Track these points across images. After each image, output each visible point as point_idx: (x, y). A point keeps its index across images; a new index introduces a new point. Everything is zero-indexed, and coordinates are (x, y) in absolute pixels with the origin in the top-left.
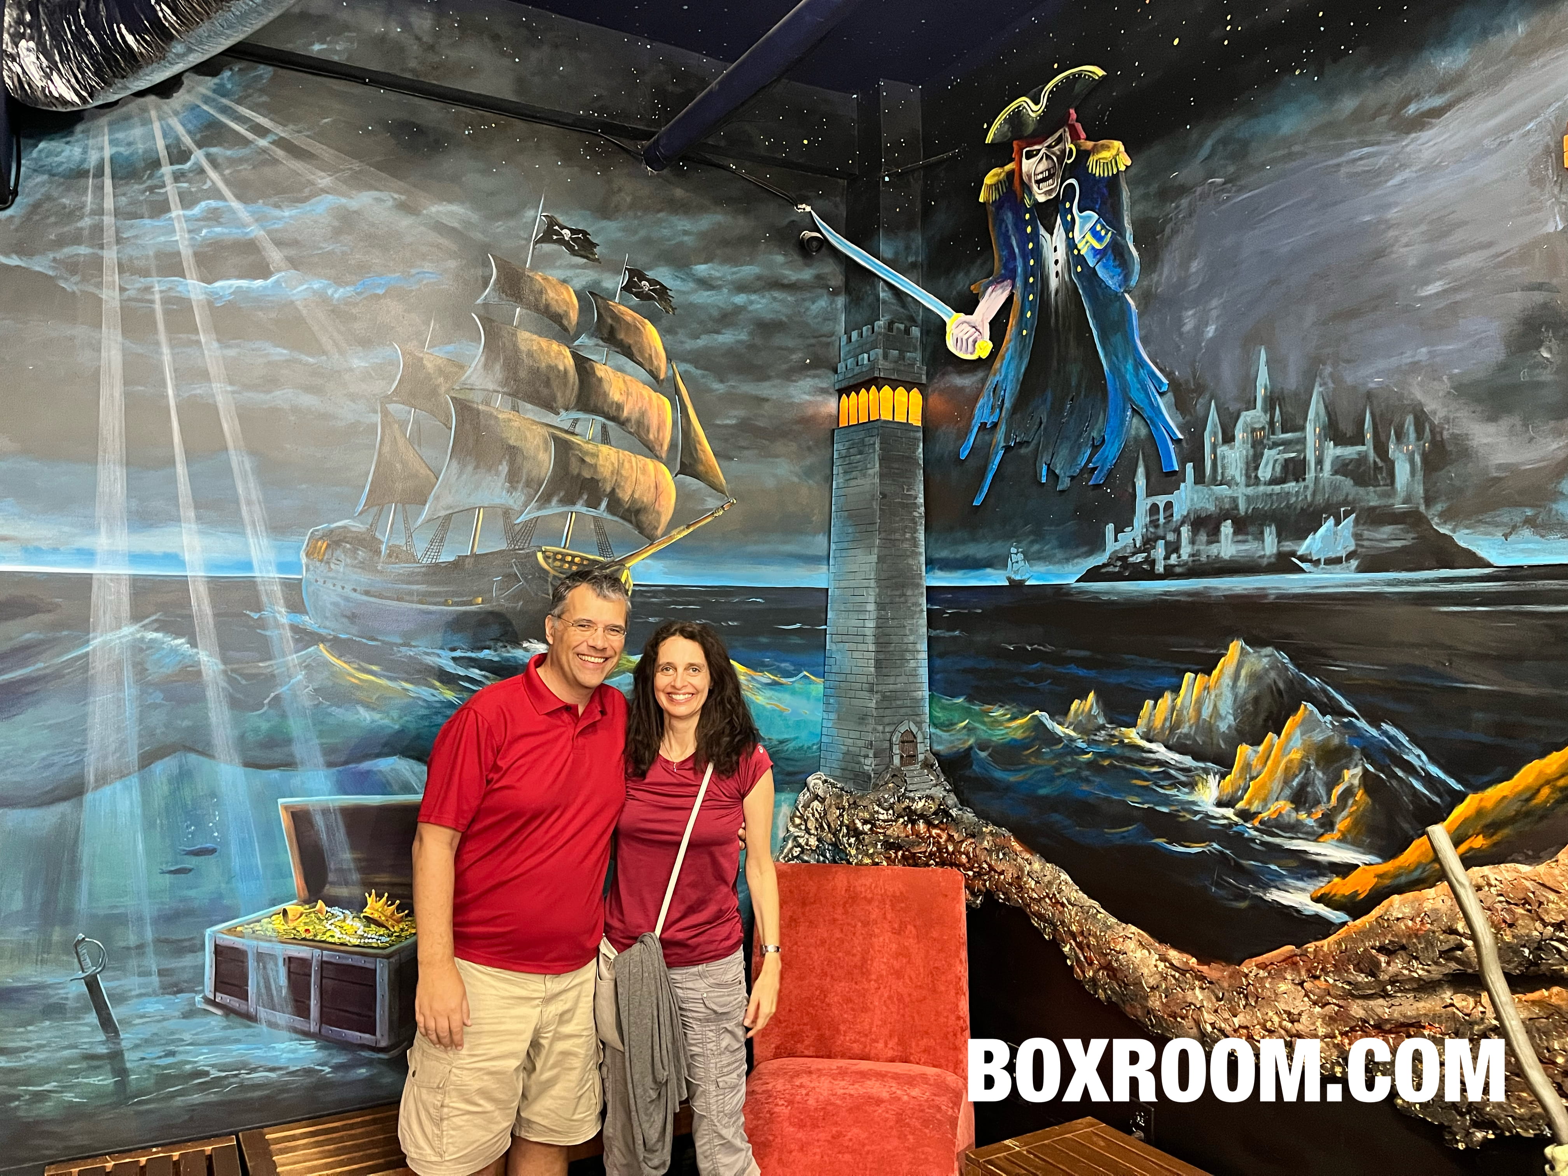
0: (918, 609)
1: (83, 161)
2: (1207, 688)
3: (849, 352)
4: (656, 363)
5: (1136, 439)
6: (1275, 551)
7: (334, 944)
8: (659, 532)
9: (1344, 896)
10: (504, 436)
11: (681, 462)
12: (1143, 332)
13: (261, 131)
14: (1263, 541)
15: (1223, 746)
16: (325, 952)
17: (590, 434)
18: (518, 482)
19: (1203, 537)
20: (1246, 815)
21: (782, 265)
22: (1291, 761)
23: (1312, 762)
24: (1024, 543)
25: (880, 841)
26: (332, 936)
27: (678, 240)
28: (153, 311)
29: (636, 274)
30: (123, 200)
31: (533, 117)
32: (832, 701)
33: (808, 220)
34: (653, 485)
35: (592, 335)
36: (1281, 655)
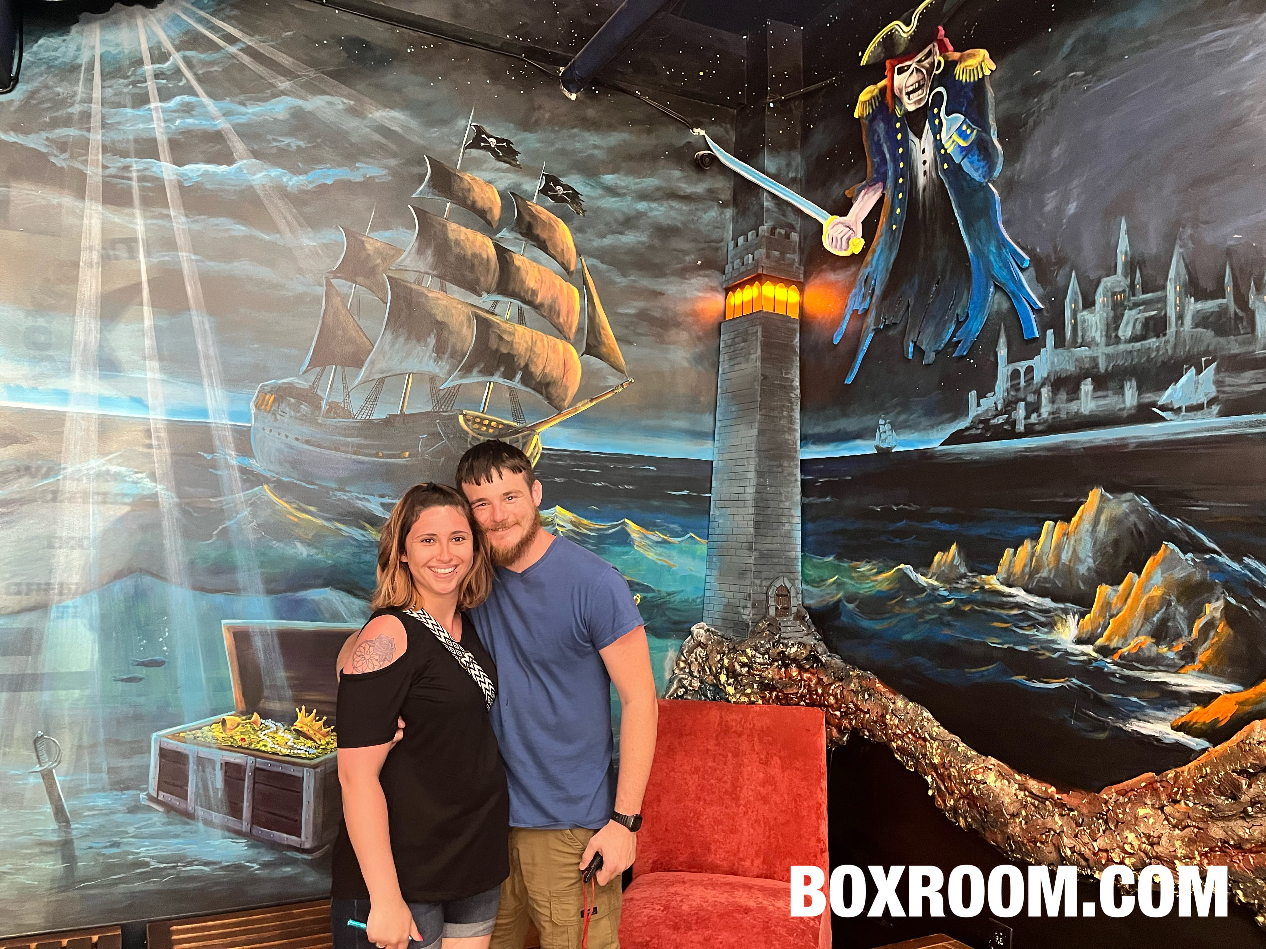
0: (793, 479)
1: (76, 57)
2: (1066, 534)
3: (735, 255)
4: (567, 256)
5: (998, 313)
6: (1135, 403)
7: (267, 752)
8: (566, 404)
9: (1204, 723)
10: (433, 312)
11: (587, 344)
12: (1006, 216)
13: (231, 40)
14: (1123, 395)
15: (1082, 587)
16: (258, 760)
17: (508, 315)
18: (443, 353)
19: (1063, 396)
20: (1105, 651)
21: (680, 178)
22: (1151, 598)
23: (1173, 598)
24: (892, 414)
25: (756, 682)
26: (265, 746)
27: (590, 152)
28: (130, 187)
29: (552, 180)
30: (109, 92)
31: (466, 40)
32: (714, 559)
33: (702, 141)
34: (562, 362)
35: (512, 230)
36: (1141, 499)
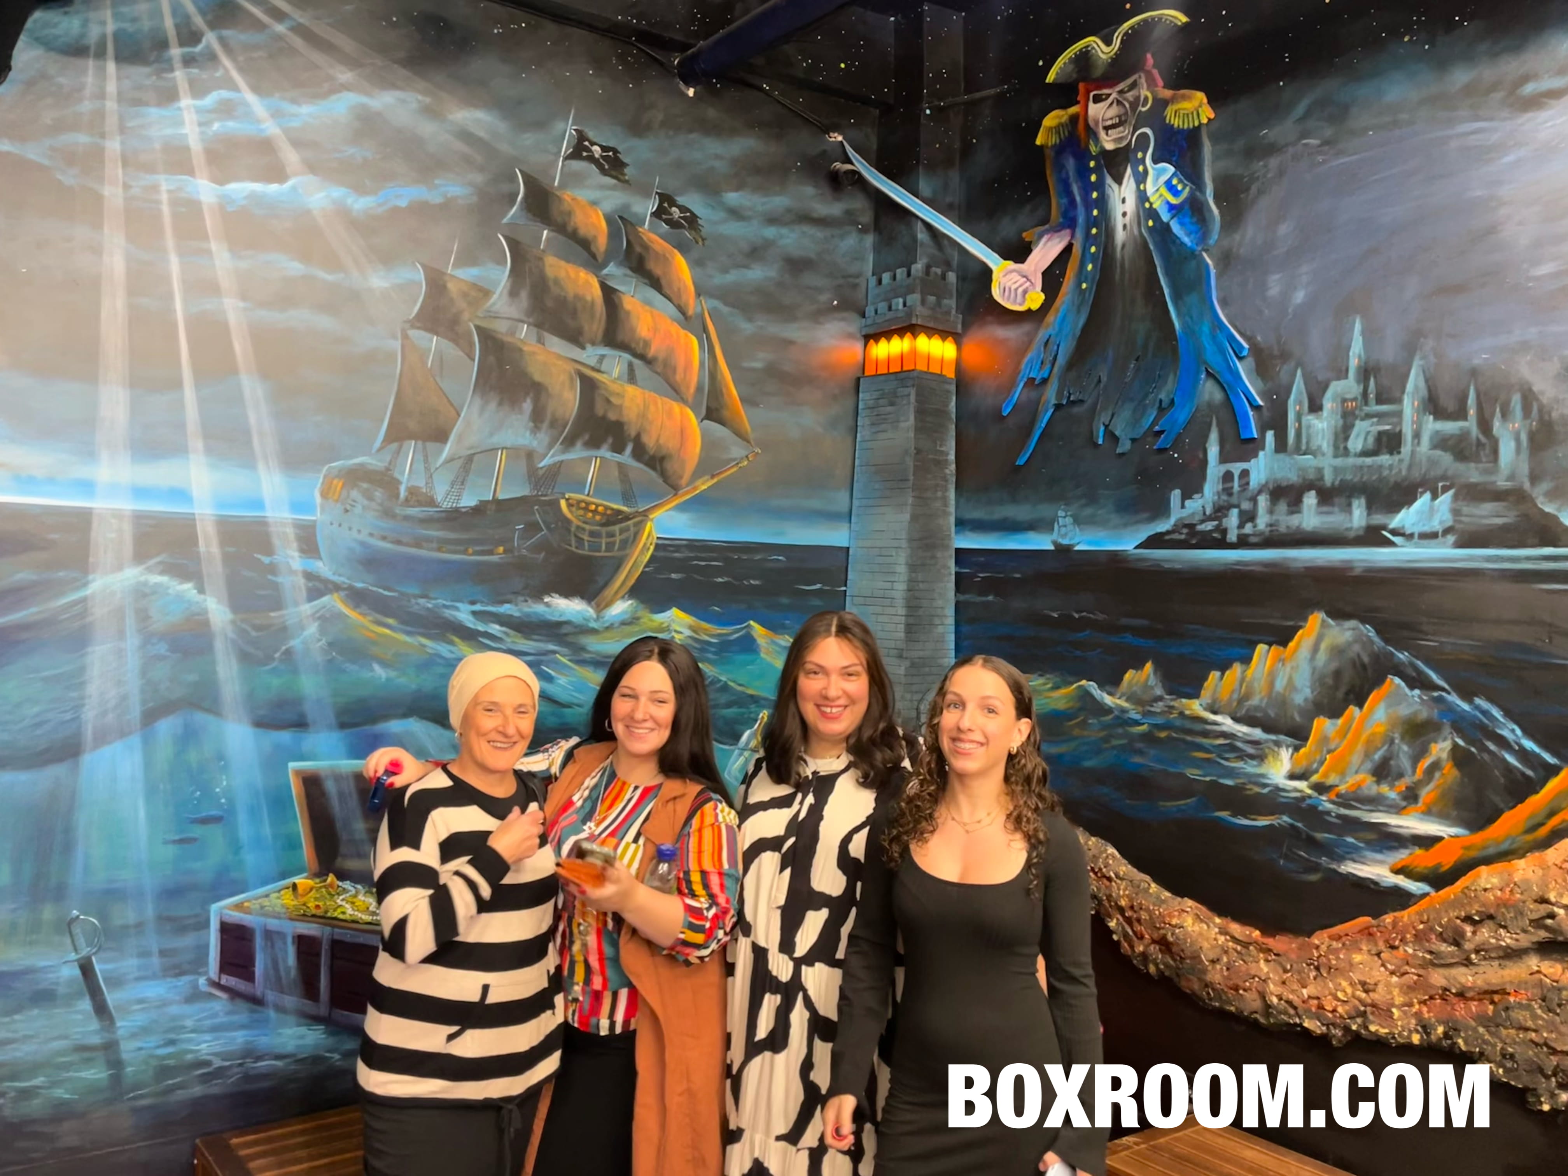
0: (947, 572)
2: (1281, 660)
3: (878, 295)
4: (684, 297)
5: (1210, 405)
6: (1363, 523)
7: (345, 921)
8: (684, 482)
9: (1426, 867)
10: (529, 370)
11: (708, 407)
14: (1351, 513)
15: (1297, 719)
16: (336, 930)
17: (616, 373)
18: (542, 422)
19: (1282, 507)
20: (1320, 788)
22: (1373, 735)
23: (1396, 735)
26: (344, 913)
29: (666, 200)
33: (839, 150)
34: (679, 431)
35: (621, 264)
36: (1367, 629)
